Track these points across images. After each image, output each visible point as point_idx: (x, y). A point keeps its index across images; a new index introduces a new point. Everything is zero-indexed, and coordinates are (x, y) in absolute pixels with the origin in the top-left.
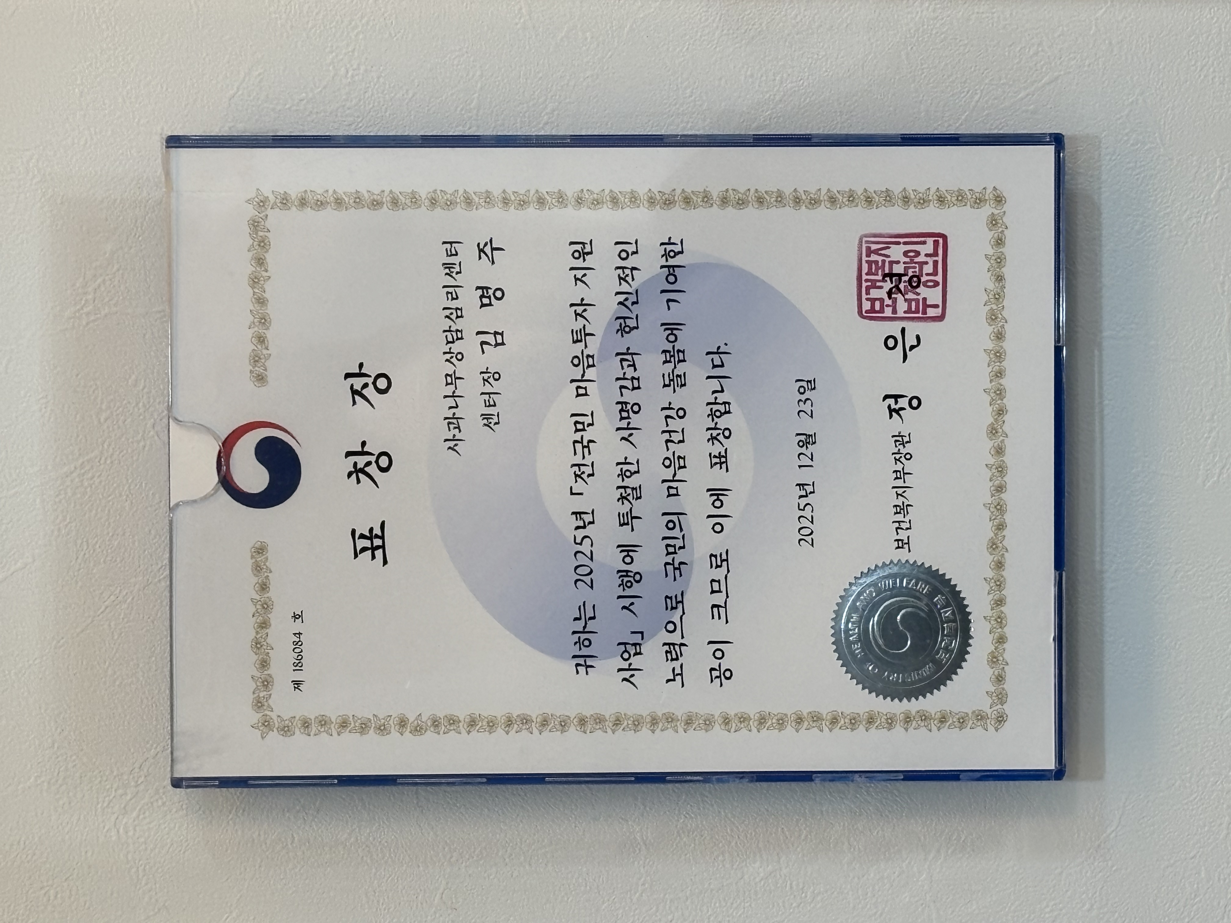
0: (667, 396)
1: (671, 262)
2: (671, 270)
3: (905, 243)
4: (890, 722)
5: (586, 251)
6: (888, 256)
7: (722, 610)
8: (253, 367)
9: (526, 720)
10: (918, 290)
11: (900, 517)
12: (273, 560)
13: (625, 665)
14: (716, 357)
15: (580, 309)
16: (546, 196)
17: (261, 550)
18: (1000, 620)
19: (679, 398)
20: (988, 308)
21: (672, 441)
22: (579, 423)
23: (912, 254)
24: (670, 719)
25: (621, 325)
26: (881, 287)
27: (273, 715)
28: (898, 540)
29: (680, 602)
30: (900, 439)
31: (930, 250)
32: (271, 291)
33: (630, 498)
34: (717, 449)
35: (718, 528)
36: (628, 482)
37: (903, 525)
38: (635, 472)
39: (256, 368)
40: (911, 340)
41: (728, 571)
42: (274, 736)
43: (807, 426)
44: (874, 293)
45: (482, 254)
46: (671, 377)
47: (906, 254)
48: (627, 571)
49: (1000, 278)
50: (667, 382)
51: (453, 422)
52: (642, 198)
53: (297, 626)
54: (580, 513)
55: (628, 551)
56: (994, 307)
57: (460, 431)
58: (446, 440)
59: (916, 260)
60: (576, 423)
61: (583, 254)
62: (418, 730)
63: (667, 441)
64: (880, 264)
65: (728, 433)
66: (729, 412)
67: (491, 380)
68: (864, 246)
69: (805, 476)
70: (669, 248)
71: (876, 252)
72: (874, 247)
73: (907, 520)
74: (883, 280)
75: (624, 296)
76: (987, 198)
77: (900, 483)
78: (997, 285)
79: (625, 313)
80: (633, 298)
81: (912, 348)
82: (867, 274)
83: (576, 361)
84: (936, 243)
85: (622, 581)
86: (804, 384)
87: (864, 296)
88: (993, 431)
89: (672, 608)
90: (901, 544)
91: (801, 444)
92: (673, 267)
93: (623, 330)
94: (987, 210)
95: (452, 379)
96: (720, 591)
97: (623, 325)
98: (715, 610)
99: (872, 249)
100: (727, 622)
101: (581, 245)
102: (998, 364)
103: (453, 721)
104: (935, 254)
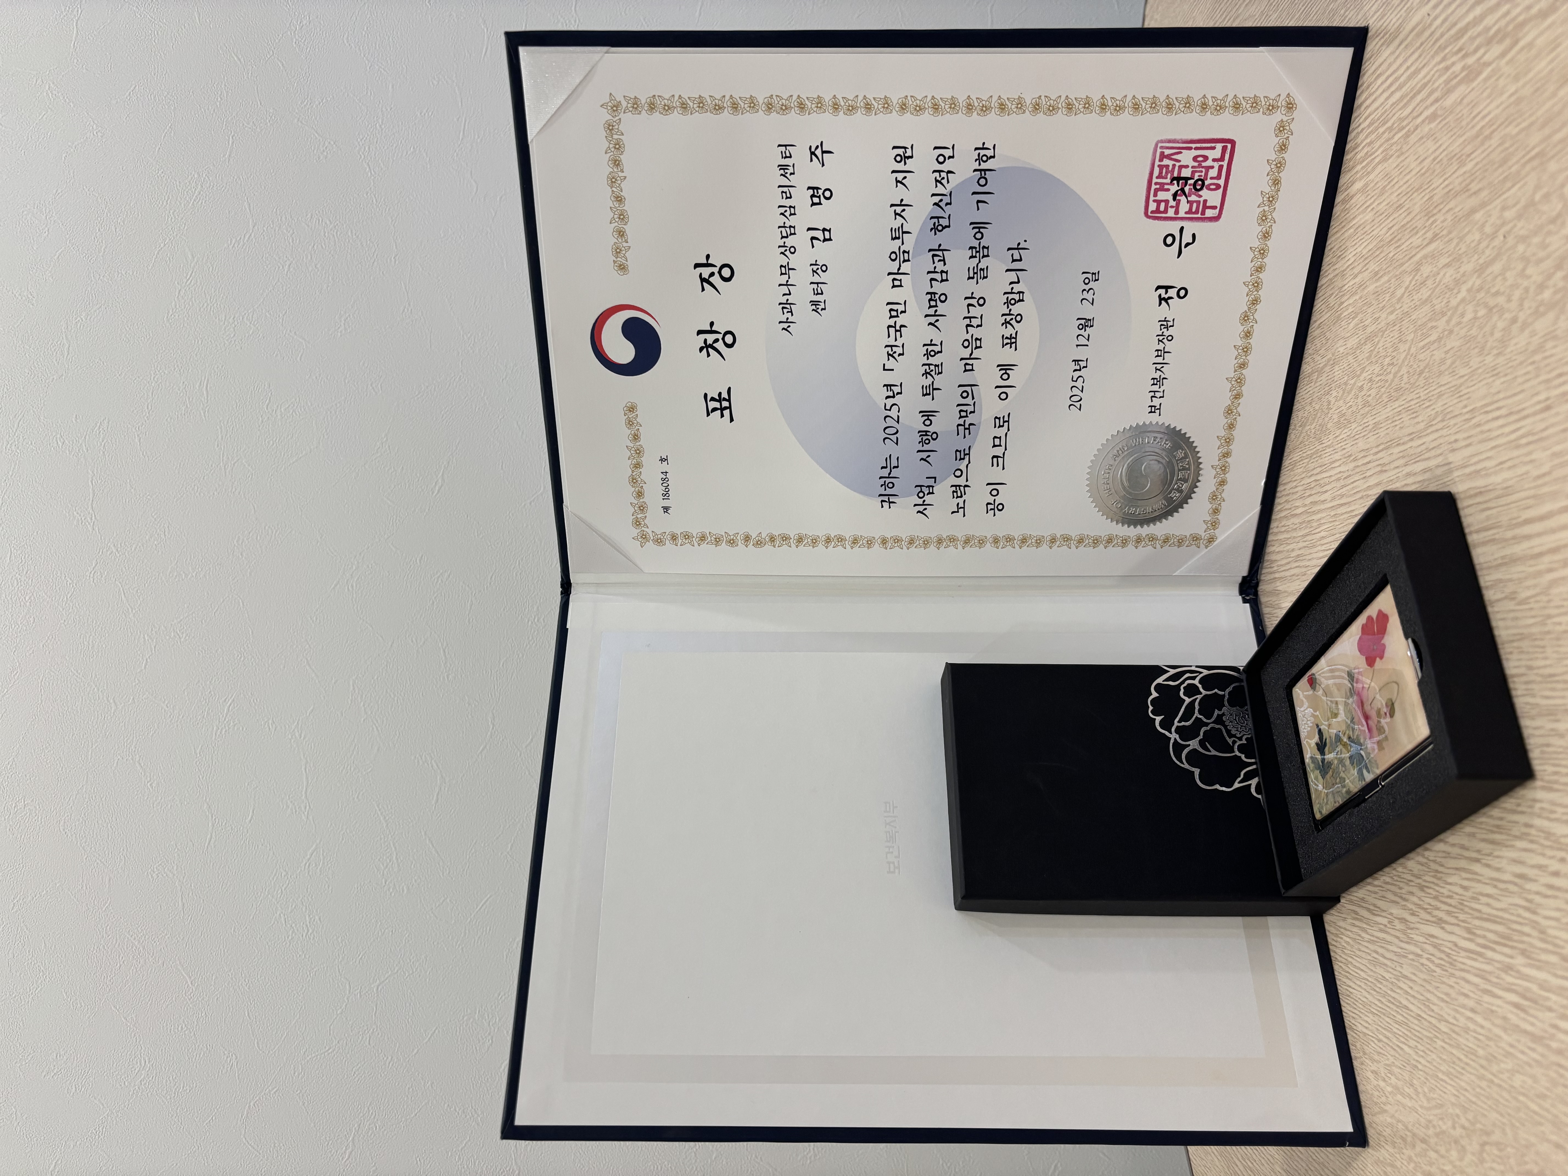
0: (971, 287)
1: (984, 166)
2: (983, 173)
3: (1196, 149)
4: (1125, 542)
5: (906, 155)
6: (1179, 161)
7: (1000, 460)
8: (617, 258)
9: (841, 539)
10: (1201, 193)
11: (1156, 388)
12: (642, 415)
13: (920, 501)
14: (1016, 252)
15: (899, 209)
16: (873, 102)
17: (632, 409)
18: (1224, 469)
19: (980, 289)
20: (1261, 209)
21: (972, 326)
22: (894, 310)
23: (1200, 159)
24: (952, 539)
25: (934, 224)
26: (1168, 190)
27: (649, 531)
28: (1151, 406)
29: (967, 454)
30: (1165, 323)
31: (1218, 156)
32: (627, 189)
33: (933, 373)
34: (1009, 331)
35: (1003, 396)
36: (932, 360)
37: (1158, 395)
38: (939, 352)
39: (619, 259)
40: (1187, 238)
41: (1009, 430)
42: (650, 545)
43: (1087, 311)
44: (1162, 195)
45: (813, 156)
46: (975, 271)
47: (1195, 159)
48: (926, 432)
49: (1276, 182)
50: (971, 275)
51: (786, 306)
52: (961, 105)
53: (664, 467)
54: (891, 386)
55: (928, 416)
56: (1266, 208)
57: (792, 315)
58: (780, 322)
59: (1204, 164)
60: (891, 310)
61: (905, 158)
62: (759, 543)
63: (968, 326)
64: (1170, 168)
65: (1019, 318)
66: (1023, 300)
67: (819, 271)
68: (1159, 151)
69: (1081, 354)
70: (982, 152)
71: (1169, 157)
72: (1167, 152)
73: (1161, 390)
74: (1171, 183)
75: (940, 198)
76: (1279, 104)
77: (1160, 360)
78: (1273, 188)
79: (939, 213)
80: (946, 199)
81: (1187, 245)
82: (1157, 178)
83: (893, 256)
84: (1224, 149)
85: (922, 439)
86: (1089, 276)
87: (1152, 198)
88: (1245, 318)
89: (961, 459)
90: (1153, 409)
91: (1081, 327)
92: (985, 170)
93: (935, 229)
94: (1278, 116)
95: (786, 269)
96: (1000, 445)
97: (937, 224)
98: (995, 460)
99: (1166, 154)
100: (1003, 469)
101: (903, 150)
102: (1260, 260)
103: (785, 538)
104: (1222, 159)
